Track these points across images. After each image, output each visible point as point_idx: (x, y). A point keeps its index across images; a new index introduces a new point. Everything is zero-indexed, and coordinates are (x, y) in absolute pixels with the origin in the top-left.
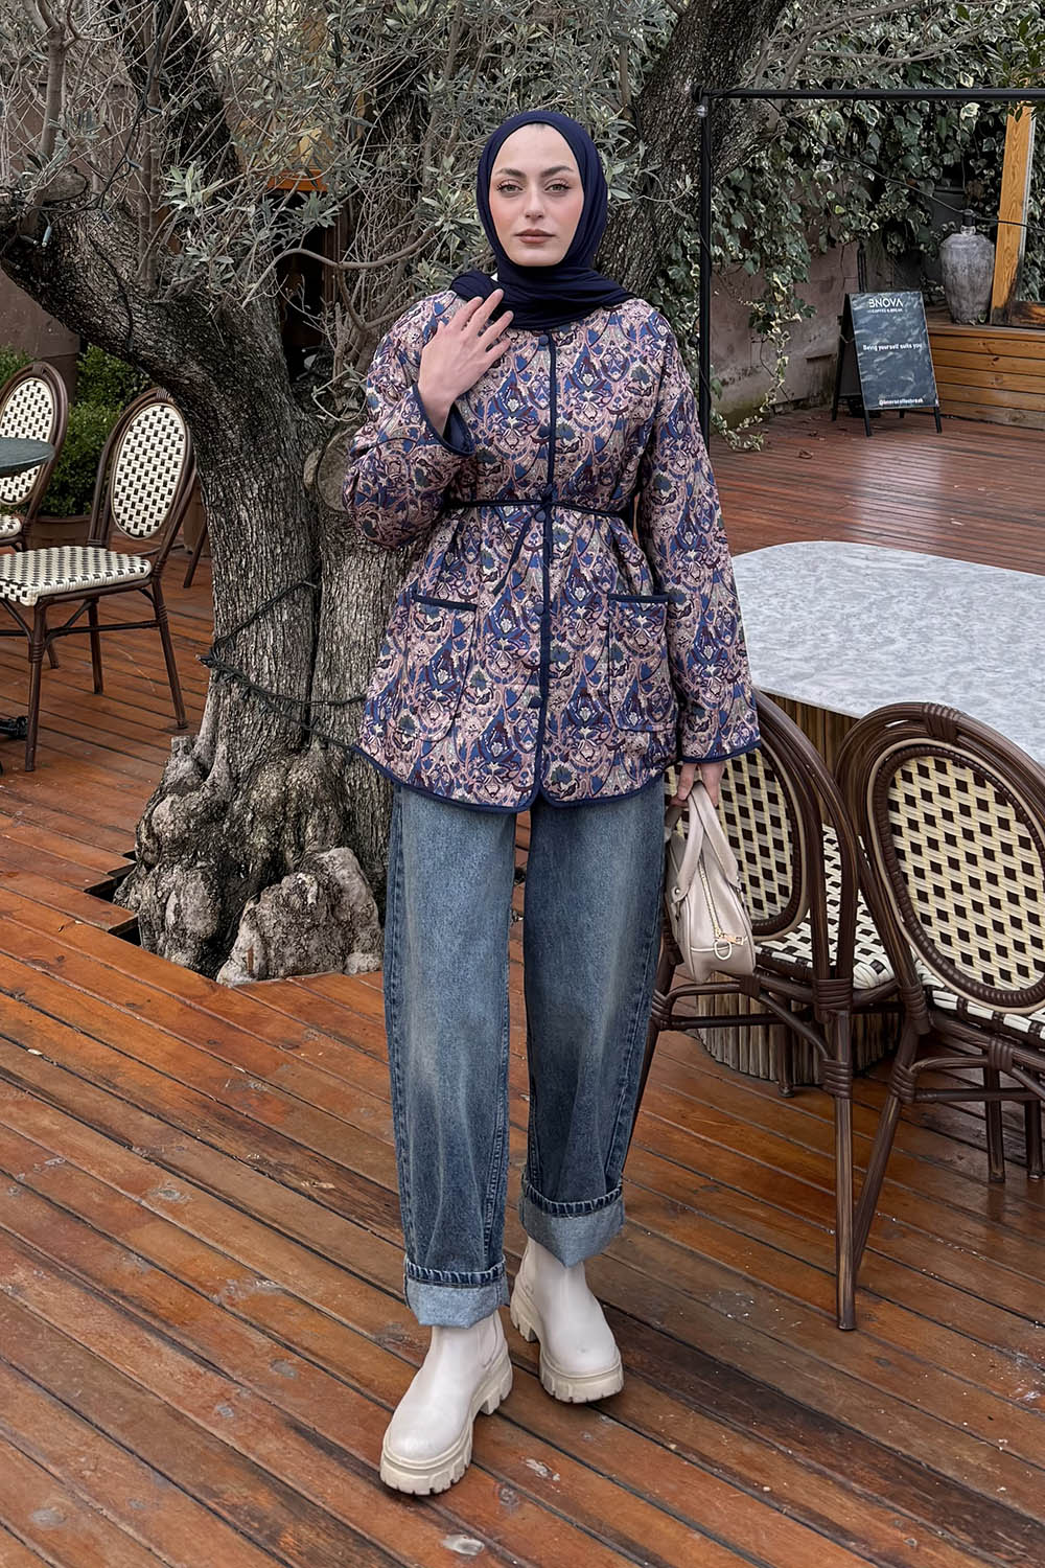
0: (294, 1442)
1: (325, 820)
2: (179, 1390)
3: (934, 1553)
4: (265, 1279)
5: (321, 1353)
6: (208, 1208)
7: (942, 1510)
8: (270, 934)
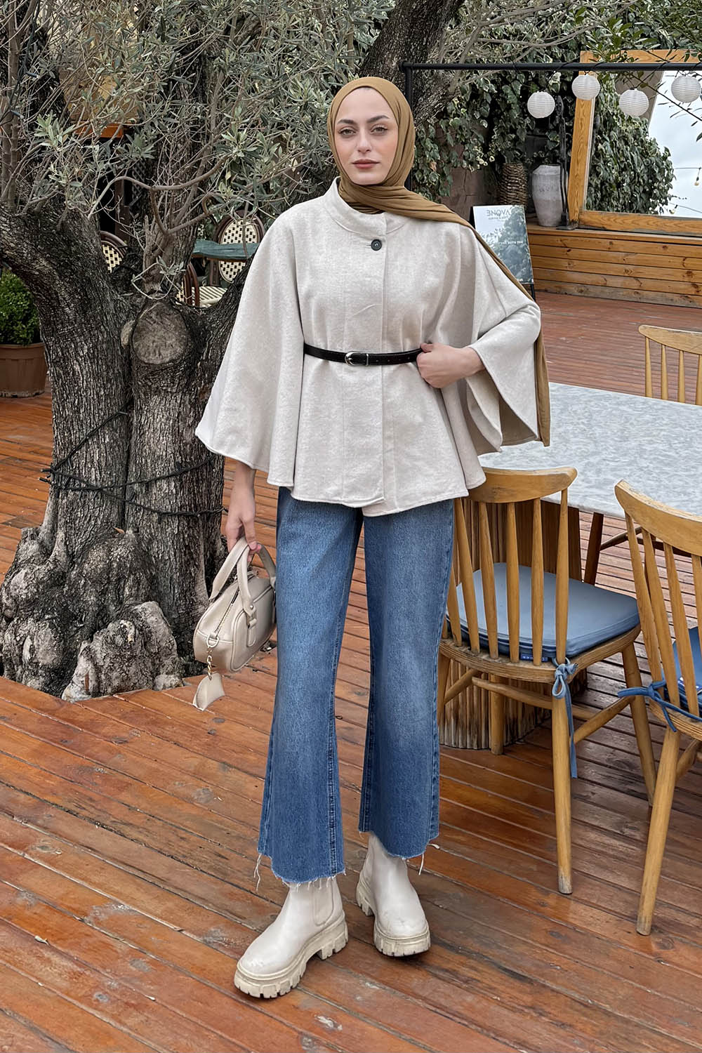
1: (137, 582)
8: (101, 663)
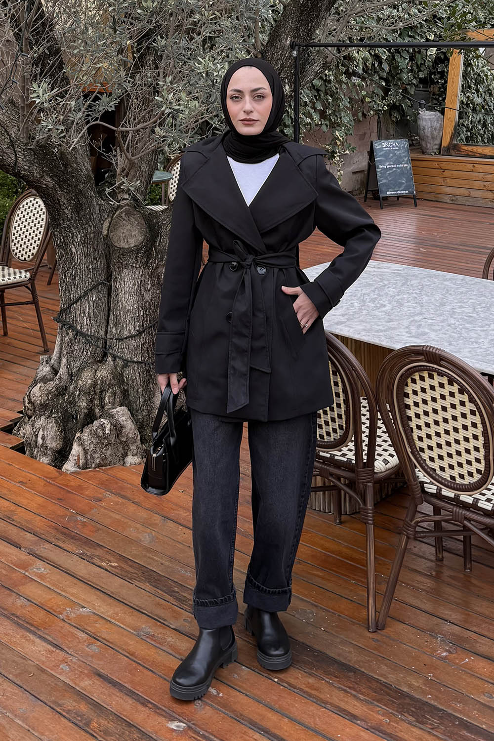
0: (97, 681)
1: (114, 394)
2: (44, 659)
3: (396, 725)
4: (85, 607)
5: (111, 640)
6: (57, 576)
7: (401, 706)
8: (88, 448)
